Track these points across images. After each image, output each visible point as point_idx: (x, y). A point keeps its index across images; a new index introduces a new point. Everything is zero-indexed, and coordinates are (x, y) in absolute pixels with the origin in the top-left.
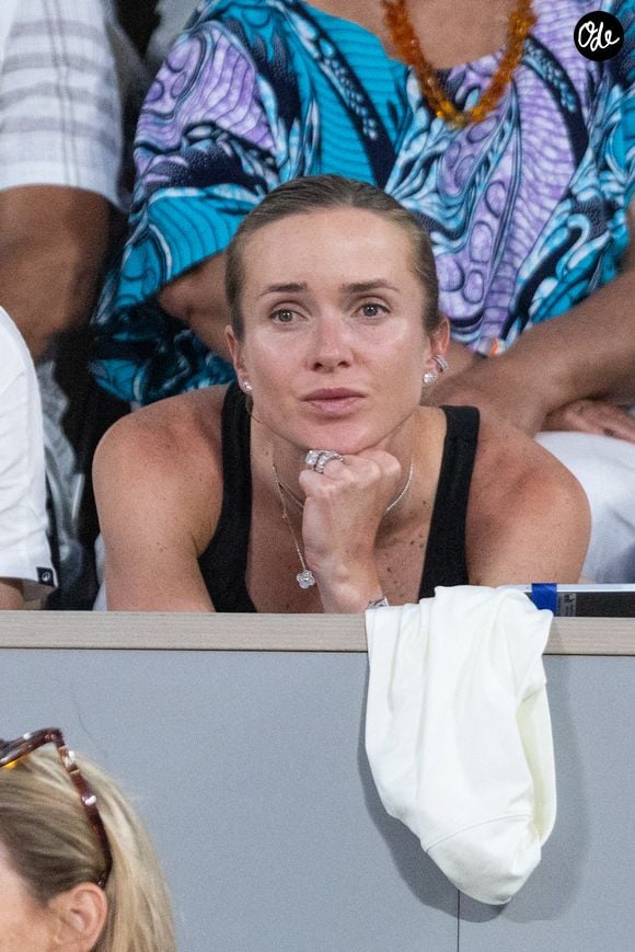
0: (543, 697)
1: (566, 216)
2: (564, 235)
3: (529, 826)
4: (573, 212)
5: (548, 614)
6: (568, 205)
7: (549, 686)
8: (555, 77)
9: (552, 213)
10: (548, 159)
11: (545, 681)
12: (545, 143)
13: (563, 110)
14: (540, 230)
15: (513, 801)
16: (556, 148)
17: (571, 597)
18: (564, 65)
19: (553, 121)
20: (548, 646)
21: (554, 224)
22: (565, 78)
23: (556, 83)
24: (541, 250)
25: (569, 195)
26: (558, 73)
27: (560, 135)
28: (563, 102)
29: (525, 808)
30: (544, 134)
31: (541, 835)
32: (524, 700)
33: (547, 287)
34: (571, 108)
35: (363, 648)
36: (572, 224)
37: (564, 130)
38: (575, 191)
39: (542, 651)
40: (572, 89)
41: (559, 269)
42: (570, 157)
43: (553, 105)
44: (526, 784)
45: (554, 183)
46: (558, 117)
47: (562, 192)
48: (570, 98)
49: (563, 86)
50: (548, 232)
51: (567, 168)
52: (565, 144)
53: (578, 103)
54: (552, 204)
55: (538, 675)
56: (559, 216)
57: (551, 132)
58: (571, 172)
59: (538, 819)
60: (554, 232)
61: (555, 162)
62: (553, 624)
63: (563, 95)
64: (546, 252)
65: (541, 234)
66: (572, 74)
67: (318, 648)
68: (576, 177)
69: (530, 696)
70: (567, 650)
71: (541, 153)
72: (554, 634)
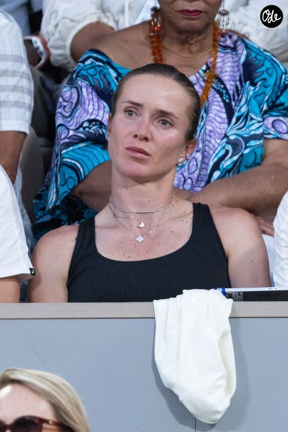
0: (230, 336)
1: (224, 144)
2: (223, 152)
3: (225, 390)
4: (227, 143)
5: (231, 301)
6: (225, 140)
7: (232, 331)
8: (220, 87)
9: (219, 144)
10: (218, 122)
11: (230, 329)
12: (216, 115)
13: (224, 101)
14: (214, 150)
15: (218, 379)
16: (221, 117)
17: (241, 294)
18: (225, 82)
19: (220, 106)
20: (231, 314)
21: (219, 148)
22: (225, 88)
23: (221, 90)
24: (213, 159)
25: (226, 136)
26: (222, 86)
27: (222, 112)
28: (224, 98)
29: (223, 382)
30: (216, 112)
31: (230, 394)
32: (222, 337)
33: (217, 174)
34: (227, 101)
35: (153, 316)
36: (226, 148)
37: (224, 110)
38: (228, 134)
39: (228, 316)
40: (227, 93)
41: (221, 166)
42: (226, 121)
43: (220, 99)
44: (223, 373)
45: (220, 133)
46: (222, 104)
47: (223, 135)
48: (227, 97)
49: (224, 92)
50: (217, 152)
51: (225, 126)
52: (224, 116)
53: (230, 99)
54: (219, 141)
55: (227, 326)
56: (221, 145)
57: (218, 111)
58: (226, 127)
59: (228, 387)
60: (219, 151)
61: (220, 123)
62: (233, 305)
63: (224, 95)
64: (216, 159)
65: (214, 152)
66: (228, 87)
67: (134, 317)
68: (229, 129)
69: (224, 335)
70: (239, 316)
71: (215, 119)
72: (233, 309)
